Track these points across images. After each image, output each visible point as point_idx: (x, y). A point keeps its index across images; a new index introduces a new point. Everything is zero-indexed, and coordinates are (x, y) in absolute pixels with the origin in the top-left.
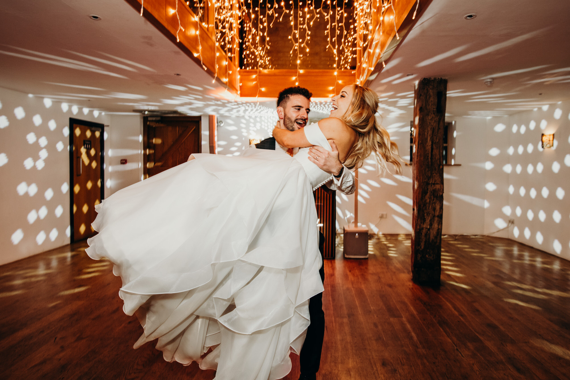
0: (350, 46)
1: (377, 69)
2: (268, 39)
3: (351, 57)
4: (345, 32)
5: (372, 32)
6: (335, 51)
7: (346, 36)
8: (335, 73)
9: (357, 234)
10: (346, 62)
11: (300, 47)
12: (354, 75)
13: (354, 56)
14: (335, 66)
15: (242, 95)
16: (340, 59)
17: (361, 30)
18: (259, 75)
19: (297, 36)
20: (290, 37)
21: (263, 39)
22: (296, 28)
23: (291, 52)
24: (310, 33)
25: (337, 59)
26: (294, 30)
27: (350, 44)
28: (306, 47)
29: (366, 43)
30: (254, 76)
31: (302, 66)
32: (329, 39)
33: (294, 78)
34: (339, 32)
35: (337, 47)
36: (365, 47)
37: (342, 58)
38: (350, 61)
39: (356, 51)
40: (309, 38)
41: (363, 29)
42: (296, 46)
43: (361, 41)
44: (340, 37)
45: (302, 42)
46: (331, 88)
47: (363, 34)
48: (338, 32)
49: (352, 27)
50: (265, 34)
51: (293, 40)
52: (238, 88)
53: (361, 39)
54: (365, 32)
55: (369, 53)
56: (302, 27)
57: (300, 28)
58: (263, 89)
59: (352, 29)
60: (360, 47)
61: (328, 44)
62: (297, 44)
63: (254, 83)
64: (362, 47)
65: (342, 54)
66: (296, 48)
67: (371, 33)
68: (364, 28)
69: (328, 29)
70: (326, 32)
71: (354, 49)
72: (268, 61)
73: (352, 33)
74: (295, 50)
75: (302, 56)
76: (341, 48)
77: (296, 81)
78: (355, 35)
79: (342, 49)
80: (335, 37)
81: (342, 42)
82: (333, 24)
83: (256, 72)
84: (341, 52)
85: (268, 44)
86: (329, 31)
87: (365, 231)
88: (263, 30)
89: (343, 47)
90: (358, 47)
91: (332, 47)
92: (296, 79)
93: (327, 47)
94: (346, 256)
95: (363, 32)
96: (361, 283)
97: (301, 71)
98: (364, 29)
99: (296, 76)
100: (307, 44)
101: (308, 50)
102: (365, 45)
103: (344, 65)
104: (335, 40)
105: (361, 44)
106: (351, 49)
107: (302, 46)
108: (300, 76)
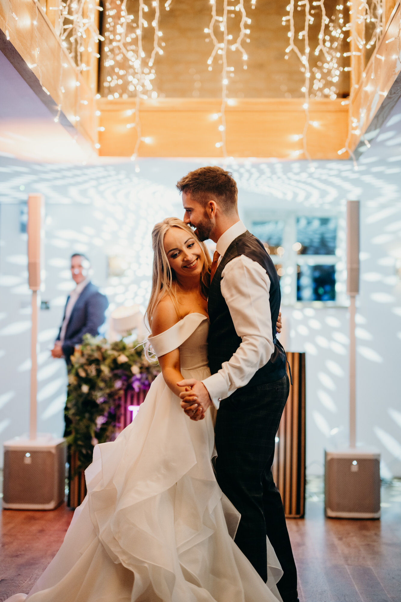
0: (336, 49)
1: (395, 93)
2: (160, 34)
3: (338, 73)
4: (325, 20)
5: (384, 20)
6: (304, 60)
7: (327, 26)
8: (306, 106)
9: (355, 463)
10: (329, 84)
11: (229, 52)
12: (345, 111)
13: (346, 69)
14: (304, 89)
15: (101, 153)
16: (313, 78)
17: (359, 16)
18: (140, 111)
19: (223, 28)
20: (206, 31)
21: (148, 34)
22: (220, 12)
23: (210, 62)
24: (249, 21)
25: (308, 75)
26: (217, 15)
27: (336, 44)
28: (242, 50)
29: (372, 43)
30: (129, 113)
31: (233, 92)
32: (291, 34)
33: (215, 116)
34: (312, 19)
35: (307, 50)
36: (370, 49)
37: (318, 76)
38: (335, 80)
39: (349, 58)
40: (248, 31)
41: (364, 13)
42: (220, 49)
43: (359, 39)
44: (314, 30)
45: (233, 42)
46: (296, 138)
47: (364, 24)
48: (310, 20)
49: (340, 7)
50: (155, 24)
51: (213, 37)
52: (95, 137)
53: (359, 34)
54: (370, 19)
55: (378, 61)
56: (232, 8)
57: (230, 12)
58: (148, 140)
59: (339, 11)
60: (359, 50)
61: (288, 44)
62: (222, 45)
63: (129, 126)
64: (363, 51)
65: (316, 66)
66: (220, 52)
67: (381, 21)
68: (367, 10)
69: (288, 13)
70: (284, 19)
71: (345, 55)
72: (151, 81)
73: (341, 21)
74: (217, 58)
75: (232, 69)
76: (317, 53)
77: (219, 122)
78: (347, 25)
79: (319, 54)
80: (303, 29)
81: (318, 40)
82: (300, 3)
83: (133, 104)
84: (315, 61)
85: (160, 46)
86: (290, 17)
87: (374, 455)
88: (150, 16)
89: (321, 51)
90: (355, 51)
91: (297, 50)
92: (220, 118)
93: (288, 50)
94: (331, 514)
95: (366, 19)
96: (364, 558)
97: (231, 102)
98: (367, 14)
99: (219, 111)
100: (243, 43)
101: (245, 57)
102: (368, 47)
103: (321, 90)
104: (304, 36)
105: (361, 43)
106: (338, 55)
107: (233, 48)
108: (229, 111)
